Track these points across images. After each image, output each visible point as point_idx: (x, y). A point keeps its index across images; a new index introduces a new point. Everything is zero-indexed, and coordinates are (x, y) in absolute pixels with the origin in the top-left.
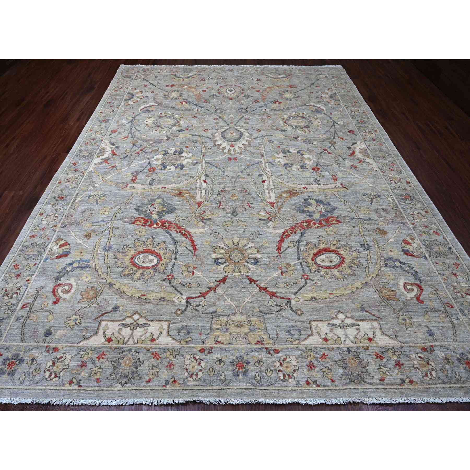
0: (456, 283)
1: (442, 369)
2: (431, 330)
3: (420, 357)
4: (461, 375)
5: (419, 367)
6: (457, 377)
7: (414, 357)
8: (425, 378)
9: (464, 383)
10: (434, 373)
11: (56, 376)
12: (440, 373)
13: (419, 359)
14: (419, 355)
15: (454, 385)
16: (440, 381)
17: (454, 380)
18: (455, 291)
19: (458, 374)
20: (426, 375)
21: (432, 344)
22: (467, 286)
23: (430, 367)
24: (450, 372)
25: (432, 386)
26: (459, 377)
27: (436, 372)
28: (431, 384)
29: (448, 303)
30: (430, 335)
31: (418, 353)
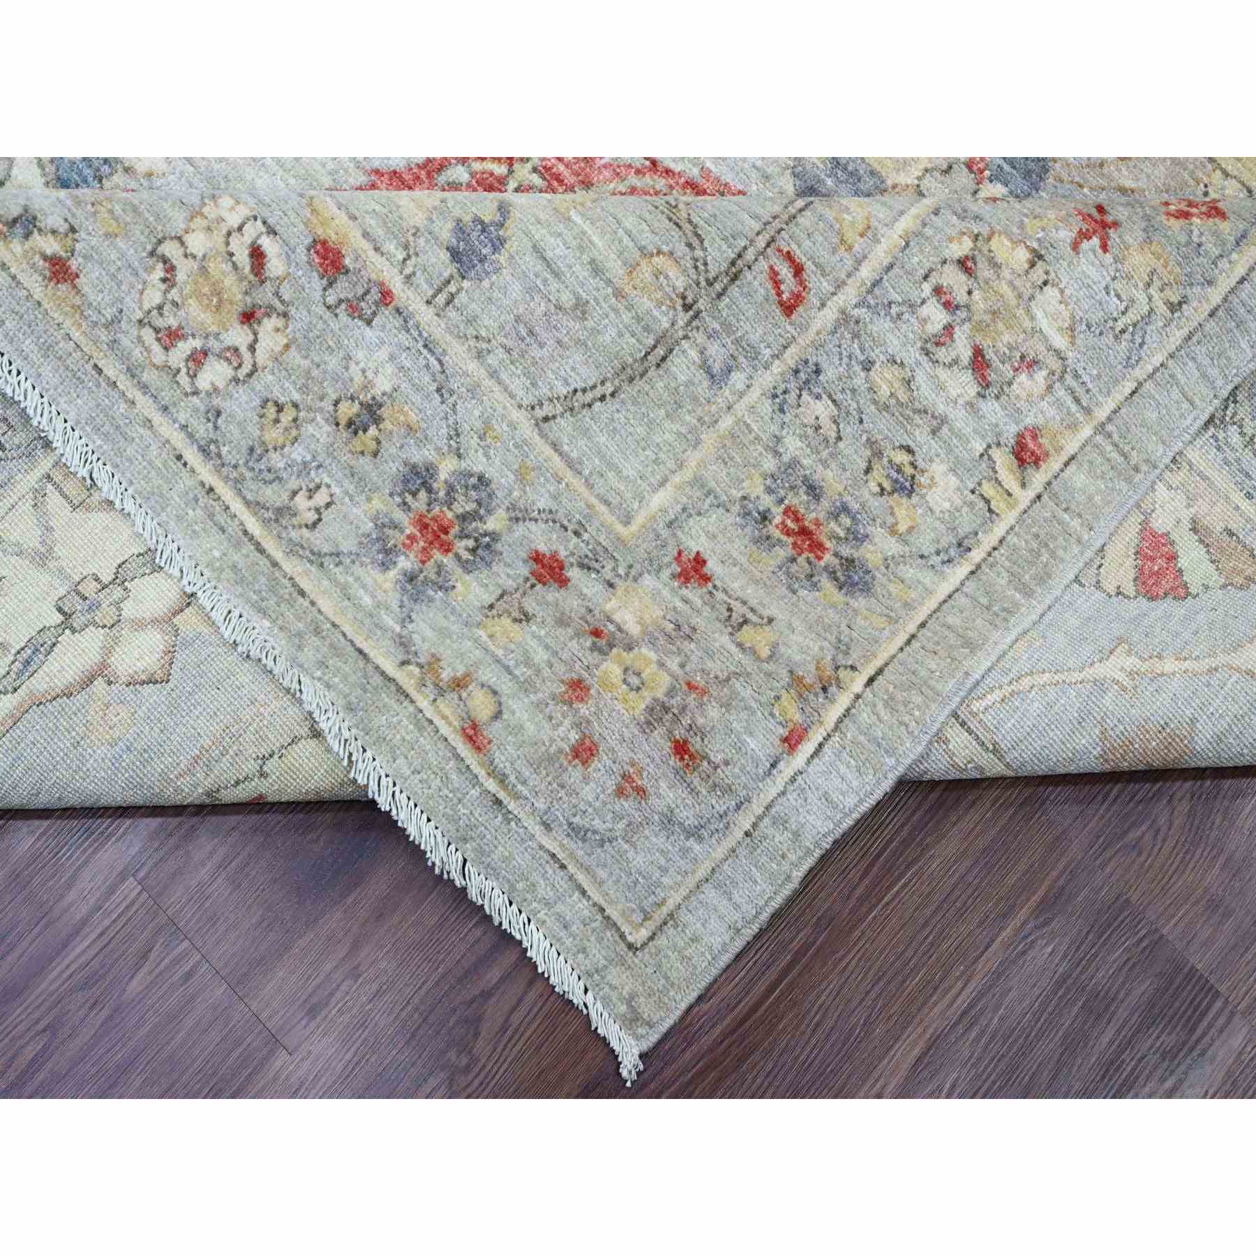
0: (1022, 255)
1: (280, 408)
2: (498, 244)
3: (257, 254)
4: (326, 515)
5: (181, 276)
6: (301, 501)
7: (234, 220)
8: (148, 335)
9: (295, 549)
10: (215, 373)
12: (241, 404)
13: (243, 258)
14: (267, 243)
15: (237, 506)
16: (202, 430)
17: (273, 495)
18: (953, 279)
19: (321, 498)
20: (171, 337)
21: (396, 284)
22: (1060, 342)
23: (238, 336)
24: (298, 453)
25: (135, 394)
26: (311, 517)
27: (236, 380)
28: (144, 388)
29: (798, 270)
30: (455, 255)
31: (272, 232)
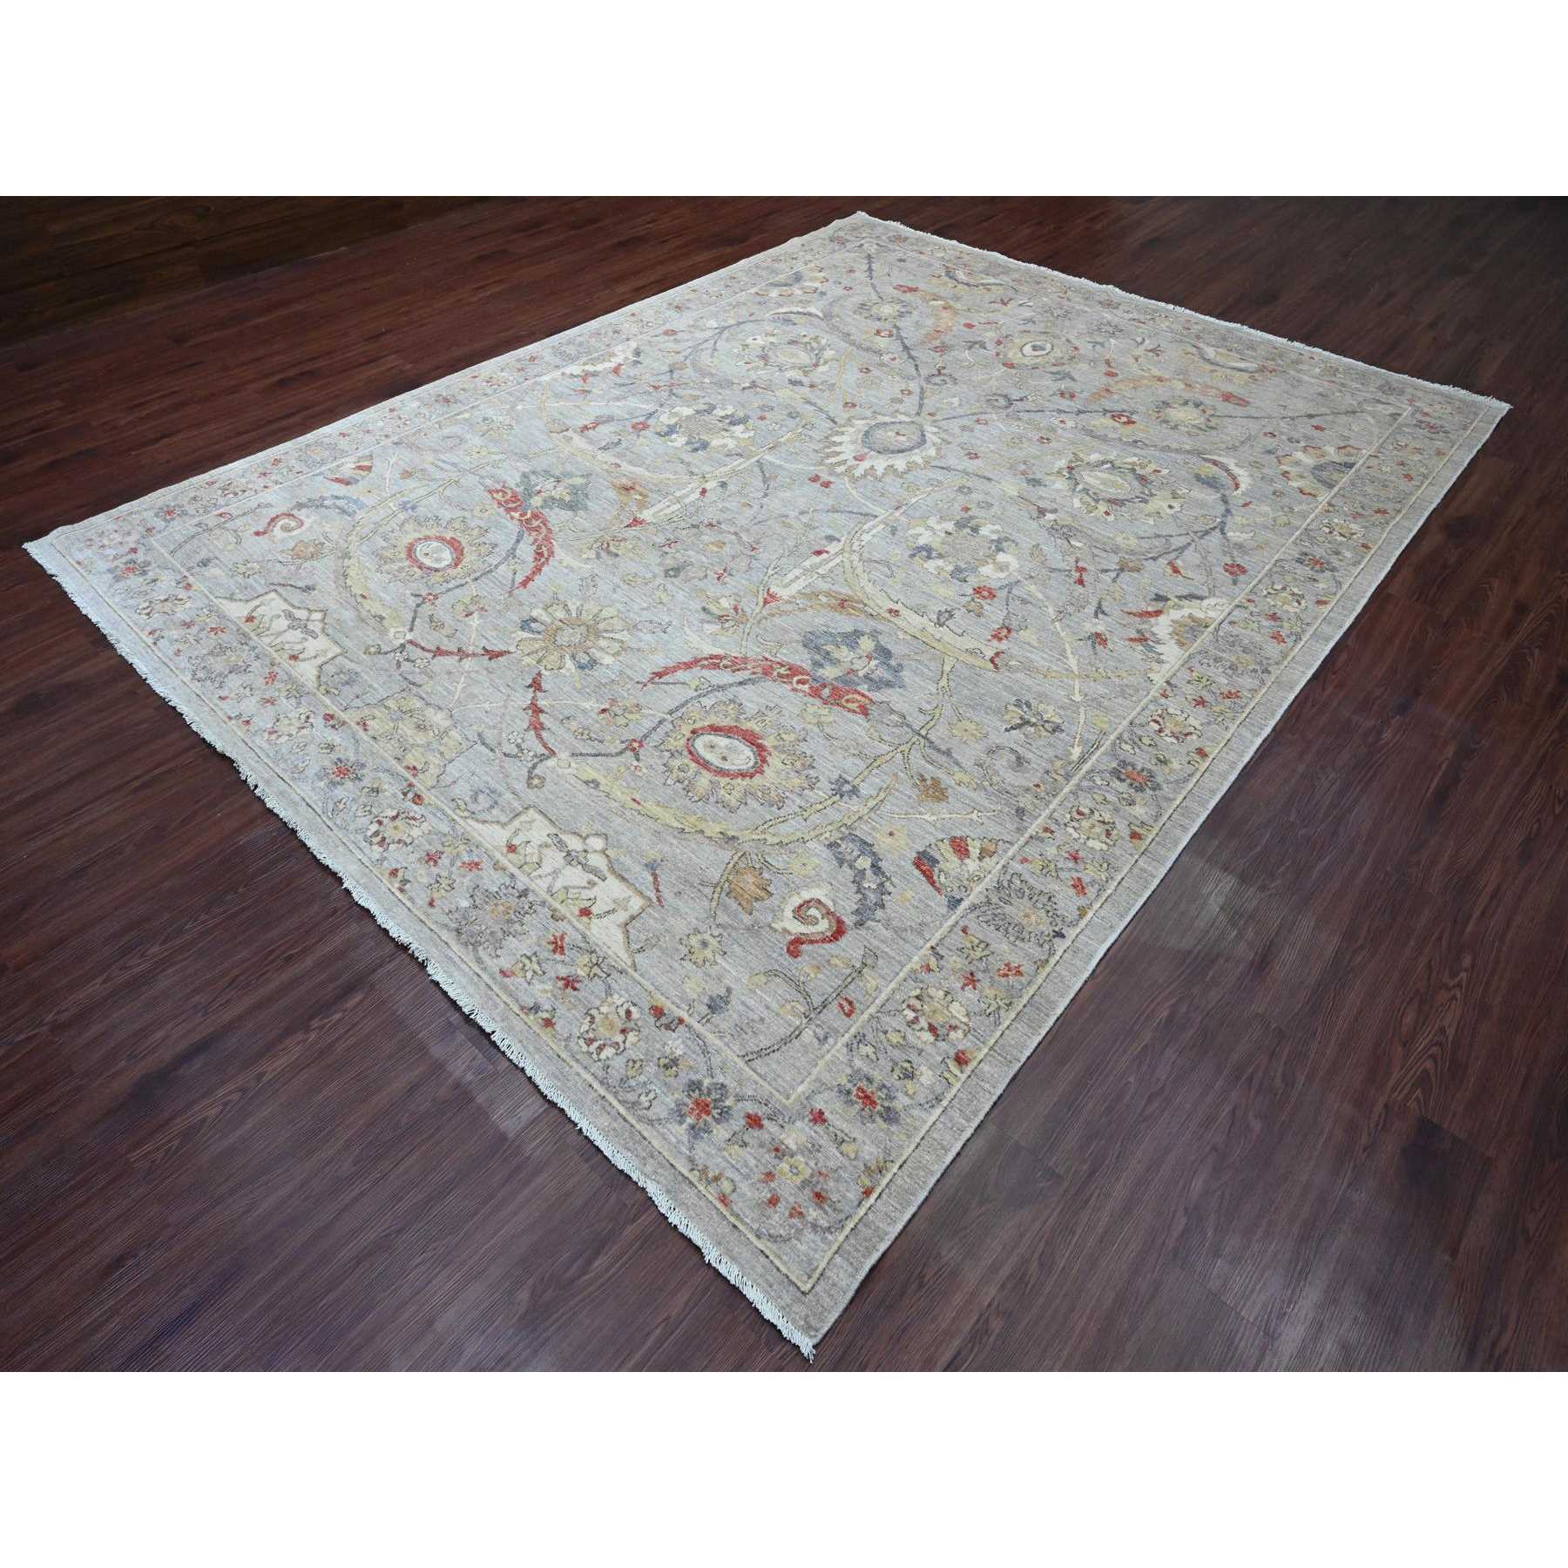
0: (941, 993)
1: (634, 1062)
2: (727, 1003)
3: (628, 1013)
4: (654, 1103)
5: (597, 1020)
6: (643, 1098)
7: (619, 1003)
8: (581, 1042)
9: (640, 1119)
10: (608, 1052)
11: (148, 614)
12: (619, 1062)
13: (622, 1013)
14: (633, 1009)
15: (615, 1103)
16: (600, 1074)
17: (631, 1097)
18: (917, 1004)
19: (652, 1096)
20: (590, 1042)
21: (685, 1016)
22: (965, 1020)
23: (619, 1038)
24: (642, 1078)
25: (573, 1063)
26: (647, 1104)
27: (617, 1054)
28: (577, 1061)
29: (850, 1003)
30: (710, 1007)
31: (634, 1005)
